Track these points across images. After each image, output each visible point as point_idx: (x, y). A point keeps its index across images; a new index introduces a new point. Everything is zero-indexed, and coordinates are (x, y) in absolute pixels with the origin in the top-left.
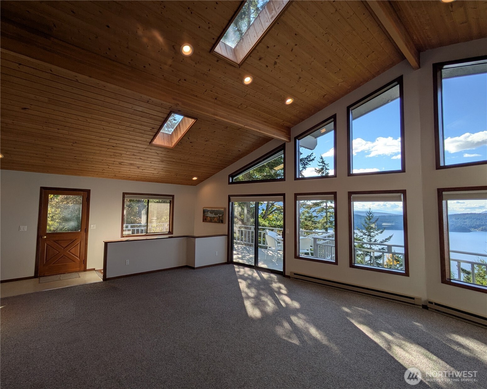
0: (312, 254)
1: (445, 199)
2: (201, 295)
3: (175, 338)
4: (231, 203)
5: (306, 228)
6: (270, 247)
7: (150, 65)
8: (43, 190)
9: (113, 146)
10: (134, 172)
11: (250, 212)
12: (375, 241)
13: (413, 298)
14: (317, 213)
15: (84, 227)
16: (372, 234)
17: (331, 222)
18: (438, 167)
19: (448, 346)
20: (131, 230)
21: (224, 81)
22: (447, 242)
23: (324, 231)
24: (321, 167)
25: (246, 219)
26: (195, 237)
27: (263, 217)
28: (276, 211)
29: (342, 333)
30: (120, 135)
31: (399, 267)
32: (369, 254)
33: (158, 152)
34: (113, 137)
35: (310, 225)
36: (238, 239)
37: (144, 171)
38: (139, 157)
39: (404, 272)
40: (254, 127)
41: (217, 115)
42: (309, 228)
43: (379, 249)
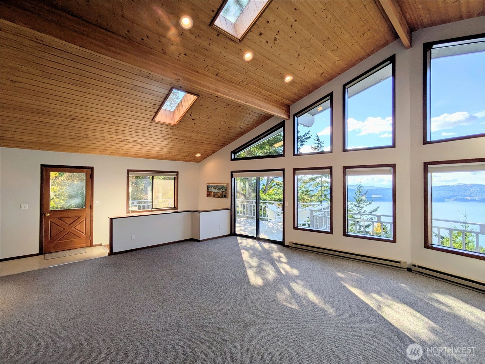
0: (309, 225)
1: (430, 172)
2: (206, 266)
3: (181, 308)
4: (233, 179)
5: (303, 201)
6: (270, 220)
7: (148, 37)
8: (44, 168)
9: (114, 123)
10: (138, 149)
11: (251, 187)
12: (364, 212)
13: (399, 262)
14: (313, 187)
15: (89, 204)
16: (362, 205)
17: (325, 196)
18: (425, 142)
19: (430, 304)
20: (138, 206)
21: (225, 56)
22: (431, 211)
23: (319, 203)
24: (317, 145)
25: (248, 194)
26: (199, 212)
27: (263, 192)
28: (275, 186)
29: (337, 297)
30: (120, 111)
31: (384, 234)
32: (359, 223)
33: (161, 129)
34: (114, 114)
35: (307, 199)
36: (241, 213)
37: (147, 148)
38: (142, 134)
39: (392, 239)
40: (255, 104)
41: (218, 92)
42: (305, 201)
43: (368, 219)
